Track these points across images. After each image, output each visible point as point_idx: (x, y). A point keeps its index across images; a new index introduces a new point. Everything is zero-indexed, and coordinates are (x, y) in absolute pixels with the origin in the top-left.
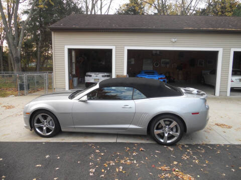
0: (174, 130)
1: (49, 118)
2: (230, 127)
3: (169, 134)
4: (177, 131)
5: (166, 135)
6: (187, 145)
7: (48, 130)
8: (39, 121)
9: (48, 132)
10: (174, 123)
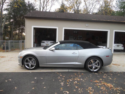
0: (97, 65)
1: (33, 59)
2: (119, 65)
3: (95, 67)
4: (99, 65)
5: (94, 67)
6: (103, 72)
7: (32, 66)
8: (27, 61)
9: (32, 67)
10: (98, 61)
